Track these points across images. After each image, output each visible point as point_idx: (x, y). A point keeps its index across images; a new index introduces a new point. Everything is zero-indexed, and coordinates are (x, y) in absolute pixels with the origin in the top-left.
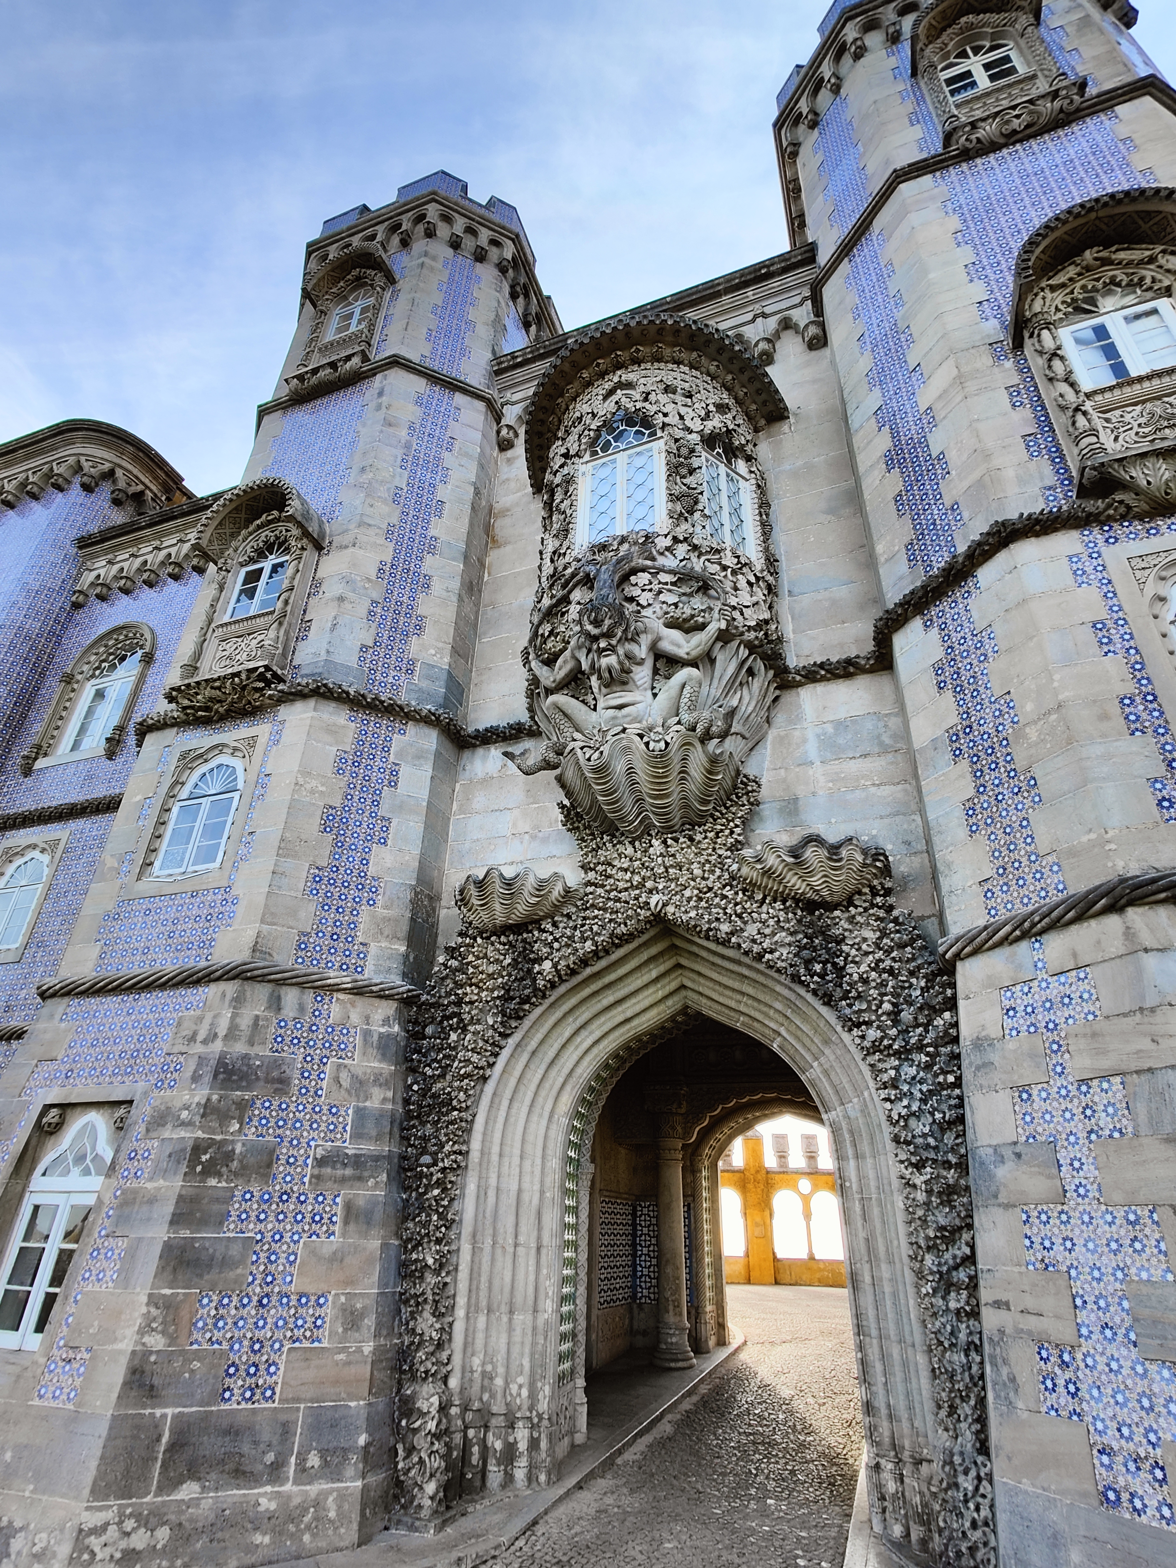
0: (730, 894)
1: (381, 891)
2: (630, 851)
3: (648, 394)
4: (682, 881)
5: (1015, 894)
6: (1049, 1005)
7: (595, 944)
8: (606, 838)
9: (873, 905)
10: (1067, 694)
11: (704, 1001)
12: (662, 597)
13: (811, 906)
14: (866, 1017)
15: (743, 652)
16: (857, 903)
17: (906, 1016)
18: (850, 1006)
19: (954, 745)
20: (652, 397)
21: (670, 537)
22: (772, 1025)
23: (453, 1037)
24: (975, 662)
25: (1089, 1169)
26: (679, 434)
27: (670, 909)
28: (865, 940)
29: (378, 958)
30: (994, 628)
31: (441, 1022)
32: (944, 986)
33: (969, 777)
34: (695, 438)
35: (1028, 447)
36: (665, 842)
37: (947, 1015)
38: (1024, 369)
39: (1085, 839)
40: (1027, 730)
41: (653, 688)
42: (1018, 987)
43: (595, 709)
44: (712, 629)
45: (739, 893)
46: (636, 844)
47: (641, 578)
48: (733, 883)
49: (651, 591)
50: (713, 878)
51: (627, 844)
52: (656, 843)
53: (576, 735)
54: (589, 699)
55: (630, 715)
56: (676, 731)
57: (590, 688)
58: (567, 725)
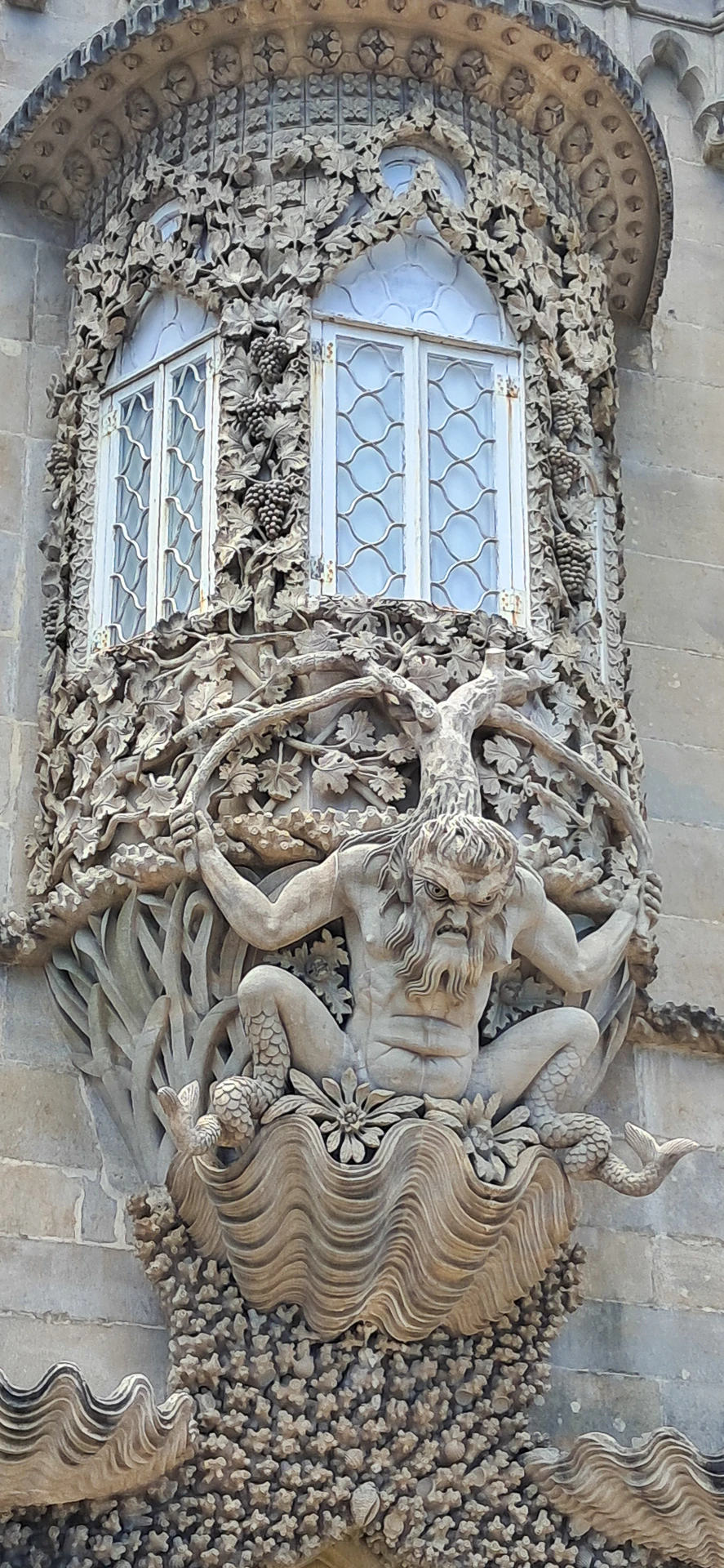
0: (522, 1514)
2: (306, 1365)
8: (257, 1322)
12: (535, 815)
20: (507, 227)
26: (556, 367)
36: (387, 1361)
41: (483, 1023)
43: (343, 1026)
45: (543, 1513)
46: (327, 1349)
47: (505, 754)
48: (531, 1489)
49: (518, 789)
50: (488, 1468)
51: (305, 1346)
52: (370, 1357)
53: (298, 1079)
54: (338, 997)
55: (442, 1078)
56: (529, 1144)
57: (345, 971)
58: (284, 1049)
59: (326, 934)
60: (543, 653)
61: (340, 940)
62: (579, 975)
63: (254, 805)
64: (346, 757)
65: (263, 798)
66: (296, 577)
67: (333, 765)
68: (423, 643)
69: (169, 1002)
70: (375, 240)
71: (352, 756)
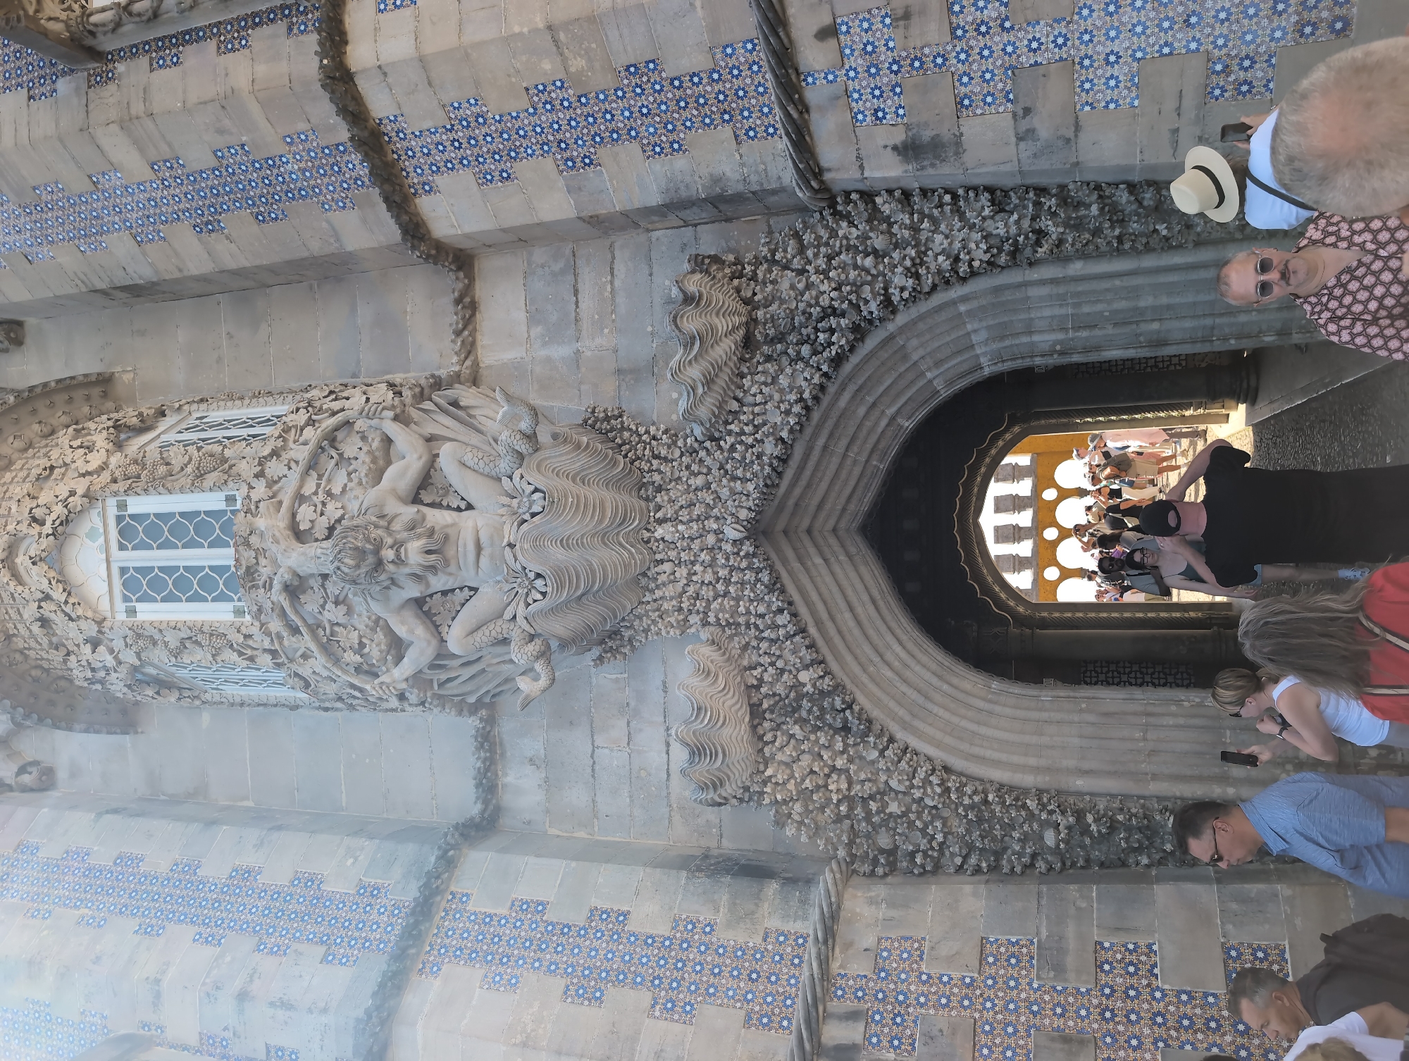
0: (730, 440)
1: (693, 916)
2: (667, 567)
3: (34, 519)
4: (709, 500)
5: (753, 101)
6: (873, 69)
7: (780, 611)
8: (648, 598)
9: (754, 278)
10: (538, 19)
11: (852, 507)
12: (337, 490)
13: (748, 343)
14: (879, 285)
15: (427, 405)
16: (749, 294)
17: (879, 242)
18: (867, 302)
19: (579, 164)
20: (38, 513)
21: (254, 482)
22: (884, 423)
23: (894, 808)
24: (484, 130)
25: (1040, 31)
26: (106, 477)
27: (743, 514)
28: (792, 287)
29: (785, 917)
30: (446, 100)
31: (872, 824)
32: (848, 201)
33: (618, 148)
34: (115, 460)
35: (233, 50)
36: (660, 522)
37: (878, 200)
38: (133, 52)
39: (700, 12)
40: (573, 70)
41: (459, 509)
42: (854, 104)
43: (476, 590)
44: (393, 429)
45: (729, 427)
46: (658, 557)
47: (305, 514)
48: (717, 435)
49: (324, 504)
50: (708, 461)
51: (658, 569)
52: (660, 532)
53: (508, 615)
54: (460, 596)
55: (491, 538)
56: (522, 477)
57: (445, 593)
58: (492, 626)
59: (425, 608)
60: (251, 488)
61: (428, 599)
62: (420, 457)
63: (366, 650)
64: (327, 607)
65: (362, 645)
66: (244, 630)
67: (333, 613)
68: (257, 563)
69: (489, 665)
70: (64, 590)
71: (325, 602)
